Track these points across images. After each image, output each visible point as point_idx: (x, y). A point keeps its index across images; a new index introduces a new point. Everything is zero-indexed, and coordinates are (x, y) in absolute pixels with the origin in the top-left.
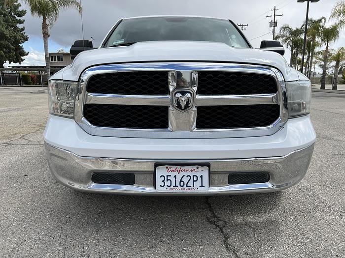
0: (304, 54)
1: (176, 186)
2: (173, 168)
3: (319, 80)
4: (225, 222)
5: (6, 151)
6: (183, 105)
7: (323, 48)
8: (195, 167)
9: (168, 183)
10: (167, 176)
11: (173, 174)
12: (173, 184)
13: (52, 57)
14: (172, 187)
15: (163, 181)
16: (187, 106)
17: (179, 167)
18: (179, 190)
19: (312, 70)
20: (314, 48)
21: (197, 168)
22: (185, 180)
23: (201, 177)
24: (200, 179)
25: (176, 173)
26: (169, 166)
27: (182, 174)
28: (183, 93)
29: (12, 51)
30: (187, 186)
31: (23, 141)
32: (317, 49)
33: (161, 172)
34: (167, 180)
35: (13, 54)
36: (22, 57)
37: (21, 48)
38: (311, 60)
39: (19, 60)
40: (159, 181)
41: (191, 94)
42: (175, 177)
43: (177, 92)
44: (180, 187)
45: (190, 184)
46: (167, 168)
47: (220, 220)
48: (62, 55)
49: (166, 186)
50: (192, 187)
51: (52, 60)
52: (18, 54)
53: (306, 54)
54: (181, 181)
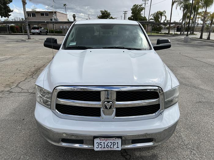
0: (191, 13)
1: (104, 147)
2: (103, 139)
3: (200, 29)
4: (130, 155)
5: (10, 98)
6: (108, 107)
7: (204, 10)
8: (114, 139)
9: (101, 146)
10: (100, 143)
11: (103, 142)
12: (103, 147)
13: (28, 14)
14: (102, 148)
15: (98, 145)
16: (110, 108)
17: (106, 139)
18: (106, 149)
19: (197, 22)
20: (198, 9)
21: (116, 139)
22: (109, 144)
23: (118, 143)
24: (117, 144)
25: (104, 141)
26: (101, 138)
27: (108, 141)
28: (108, 102)
29: (2, 9)
30: (110, 147)
31: (18, 90)
32: (200, 10)
33: (96, 141)
34: (100, 145)
35: (3, 11)
36: (9, 13)
37: (8, 7)
38: (196, 16)
39: (7, 15)
40: (96, 145)
41: (112, 102)
42: (104, 143)
43: (105, 102)
44: (106, 148)
45: (112, 146)
46: (100, 139)
47: (128, 154)
48: (35, 13)
49: (99, 148)
50: (113, 148)
51: (28, 16)
52: (6, 11)
53: (193, 13)
54: (107, 145)
